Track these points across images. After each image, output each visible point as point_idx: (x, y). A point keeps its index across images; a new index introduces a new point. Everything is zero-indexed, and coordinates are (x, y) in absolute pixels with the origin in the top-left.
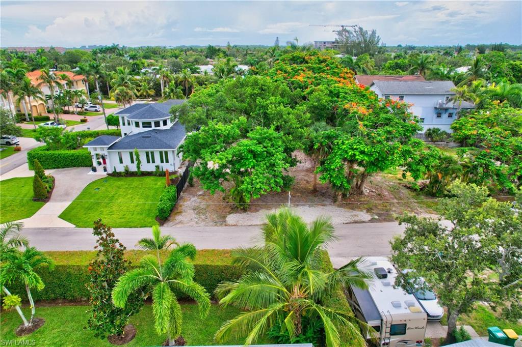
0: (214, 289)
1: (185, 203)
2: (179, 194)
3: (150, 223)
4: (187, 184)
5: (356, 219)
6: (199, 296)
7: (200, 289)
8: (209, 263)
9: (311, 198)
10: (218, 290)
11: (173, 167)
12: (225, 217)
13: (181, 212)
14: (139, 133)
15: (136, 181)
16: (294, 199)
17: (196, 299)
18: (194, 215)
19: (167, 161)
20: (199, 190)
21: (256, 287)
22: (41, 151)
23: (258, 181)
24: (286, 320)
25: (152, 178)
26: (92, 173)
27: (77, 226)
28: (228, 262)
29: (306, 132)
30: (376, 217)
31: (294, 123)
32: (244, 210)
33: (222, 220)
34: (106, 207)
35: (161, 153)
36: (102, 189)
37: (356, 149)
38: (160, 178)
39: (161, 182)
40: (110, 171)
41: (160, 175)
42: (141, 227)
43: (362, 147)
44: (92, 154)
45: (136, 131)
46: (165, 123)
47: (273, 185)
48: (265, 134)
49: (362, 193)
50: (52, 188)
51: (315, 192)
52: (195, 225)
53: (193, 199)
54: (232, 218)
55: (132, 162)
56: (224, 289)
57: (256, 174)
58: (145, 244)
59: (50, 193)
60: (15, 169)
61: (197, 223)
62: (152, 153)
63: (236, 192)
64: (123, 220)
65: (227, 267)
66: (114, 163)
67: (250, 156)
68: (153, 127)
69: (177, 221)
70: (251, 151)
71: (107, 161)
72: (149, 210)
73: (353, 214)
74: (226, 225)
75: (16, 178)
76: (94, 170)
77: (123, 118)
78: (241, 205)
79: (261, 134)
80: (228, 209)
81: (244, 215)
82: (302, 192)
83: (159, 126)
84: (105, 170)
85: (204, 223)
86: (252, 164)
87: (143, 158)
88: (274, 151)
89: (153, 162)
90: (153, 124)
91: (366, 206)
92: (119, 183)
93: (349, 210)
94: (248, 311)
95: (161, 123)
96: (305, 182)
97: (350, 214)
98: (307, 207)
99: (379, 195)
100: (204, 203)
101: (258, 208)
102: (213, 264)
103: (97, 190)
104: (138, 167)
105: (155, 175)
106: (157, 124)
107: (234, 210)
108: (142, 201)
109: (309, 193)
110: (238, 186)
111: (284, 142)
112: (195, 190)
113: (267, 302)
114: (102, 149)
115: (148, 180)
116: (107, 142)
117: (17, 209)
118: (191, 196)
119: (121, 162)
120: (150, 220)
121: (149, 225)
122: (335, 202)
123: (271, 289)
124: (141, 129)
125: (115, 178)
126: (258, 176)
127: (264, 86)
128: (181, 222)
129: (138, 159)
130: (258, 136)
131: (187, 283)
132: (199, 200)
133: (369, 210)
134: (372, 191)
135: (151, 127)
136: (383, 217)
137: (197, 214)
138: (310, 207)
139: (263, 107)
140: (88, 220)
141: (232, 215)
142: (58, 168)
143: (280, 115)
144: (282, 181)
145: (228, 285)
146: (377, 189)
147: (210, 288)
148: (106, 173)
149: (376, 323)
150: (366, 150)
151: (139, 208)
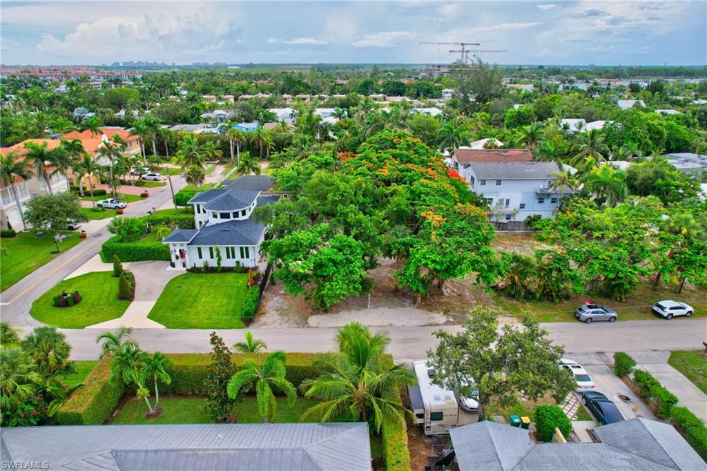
0: (299, 385)
1: (268, 303)
2: (261, 293)
3: (236, 324)
4: (268, 281)
5: (432, 321)
6: (289, 390)
7: (289, 385)
8: (294, 364)
9: (391, 298)
10: (302, 386)
11: (253, 262)
12: (306, 319)
13: (264, 313)
14: (217, 224)
15: (217, 279)
16: (376, 299)
17: (285, 392)
18: (278, 317)
19: (248, 257)
20: (281, 289)
21: (330, 383)
22: (115, 244)
23: (337, 287)
24: (351, 407)
25: (233, 275)
26: (170, 268)
27: (168, 327)
28: (310, 364)
29: (383, 239)
30: (452, 320)
31: (373, 231)
32: (326, 312)
33: (304, 323)
34: (191, 307)
35: (242, 249)
36: (184, 287)
37: (429, 258)
38: (240, 275)
39: (243, 280)
40: (189, 266)
41: (241, 272)
42: (228, 328)
43: (433, 257)
44: (171, 250)
45: (213, 221)
46: (244, 213)
47: (352, 291)
48: (345, 242)
49: (442, 293)
50: (134, 285)
51: (396, 292)
52: (279, 326)
53: (275, 299)
54: (314, 320)
55: (212, 257)
56: (306, 385)
57: (336, 281)
58: (239, 347)
59: (133, 291)
60: (89, 262)
61: (280, 325)
62: (233, 249)
63: (317, 296)
64: (210, 321)
65: (309, 368)
66: (193, 259)
67: (330, 264)
68: (232, 218)
69: (262, 322)
70: (331, 260)
71: (186, 256)
72: (233, 311)
73: (429, 316)
74: (308, 327)
75: (93, 273)
76: (173, 265)
77: (198, 206)
78: (323, 307)
79: (341, 242)
80: (310, 310)
81: (325, 317)
82: (383, 292)
83: (238, 216)
84: (184, 266)
85: (287, 325)
86: (332, 271)
87: (223, 254)
88: (353, 259)
89: (234, 257)
90: (231, 216)
91: (444, 308)
92: (200, 280)
93: (425, 312)
94: (324, 401)
95: (240, 214)
96: (388, 280)
97: (426, 316)
98: (386, 309)
99: (460, 295)
100: (286, 303)
101: (339, 310)
102: (297, 365)
103: (179, 289)
104: (219, 264)
105: (236, 272)
106: (236, 215)
107: (316, 311)
108: (225, 301)
109: (390, 292)
110: (319, 290)
111: (363, 249)
112: (277, 288)
113: (338, 395)
114: (182, 245)
115: (229, 277)
116: (186, 237)
117: (105, 308)
118: (274, 295)
119: (201, 257)
120: (236, 321)
121: (236, 326)
122: (414, 303)
123: (341, 385)
124: (219, 220)
125: (195, 275)
126: (338, 282)
127: (345, 192)
128: (265, 324)
129: (218, 255)
130: (338, 244)
131: (280, 380)
132: (281, 300)
133: (446, 312)
134: (453, 291)
135: (229, 218)
136: (458, 320)
137: (280, 315)
138: (389, 308)
139: (343, 213)
140: (177, 321)
141: (314, 316)
142: (133, 261)
143: (359, 222)
144: (361, 287)
145: (308, 382)
146: (459, 289)
147: (296, 384)
148: (185, 269)
149: (419, 411)
150: (437, 259)
151: (223, 308)
